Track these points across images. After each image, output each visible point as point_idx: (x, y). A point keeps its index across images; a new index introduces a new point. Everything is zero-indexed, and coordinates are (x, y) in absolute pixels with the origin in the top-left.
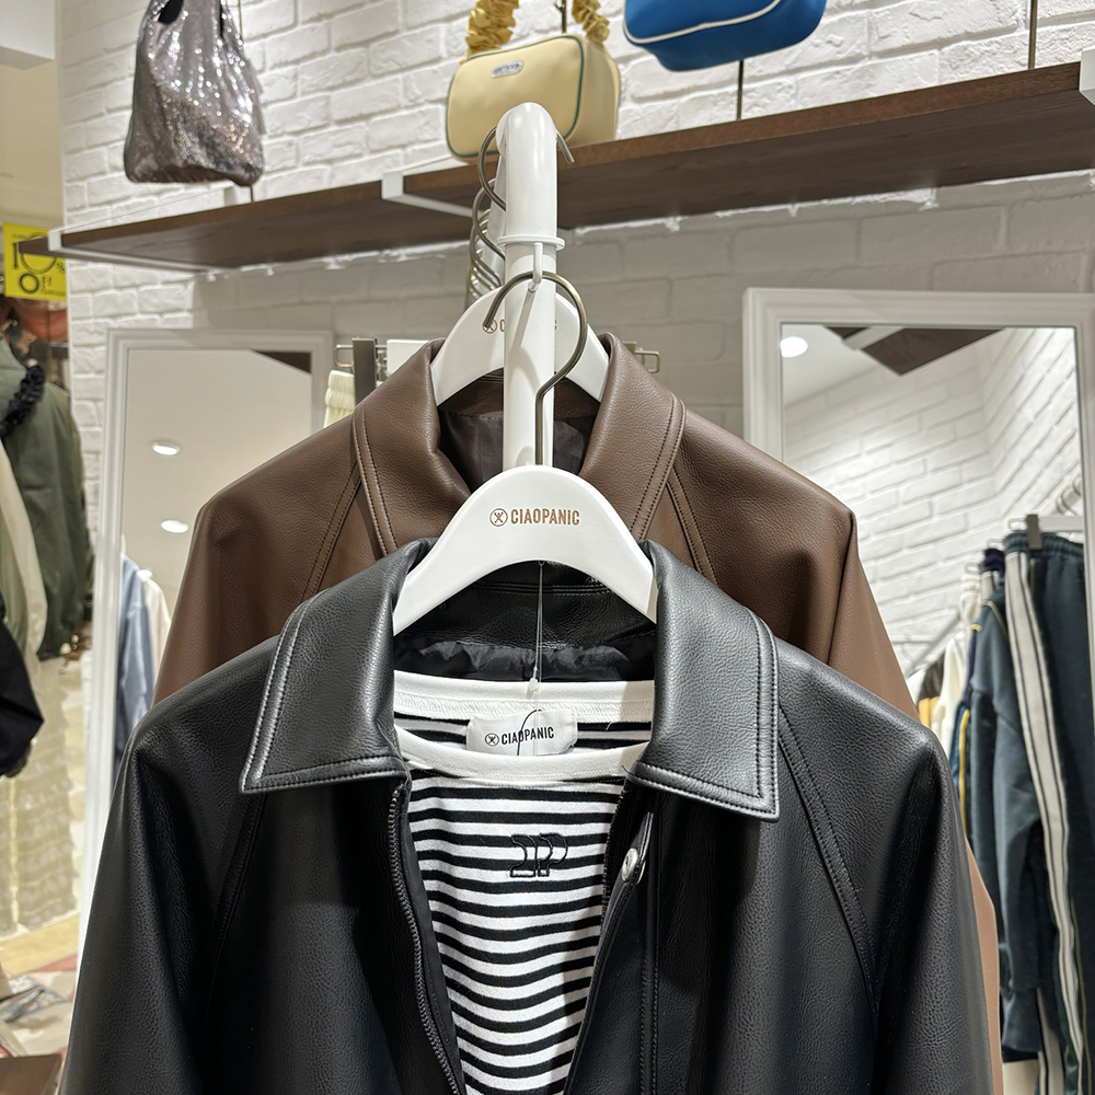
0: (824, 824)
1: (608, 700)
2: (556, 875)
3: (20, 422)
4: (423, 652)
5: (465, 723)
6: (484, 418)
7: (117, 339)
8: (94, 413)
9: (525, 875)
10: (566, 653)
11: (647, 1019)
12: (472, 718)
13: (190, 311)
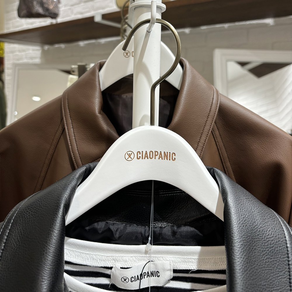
4: (87, 228)
5: (110, 268)
6: (124, 96)
7: (16, 67)
12: (114, 266)
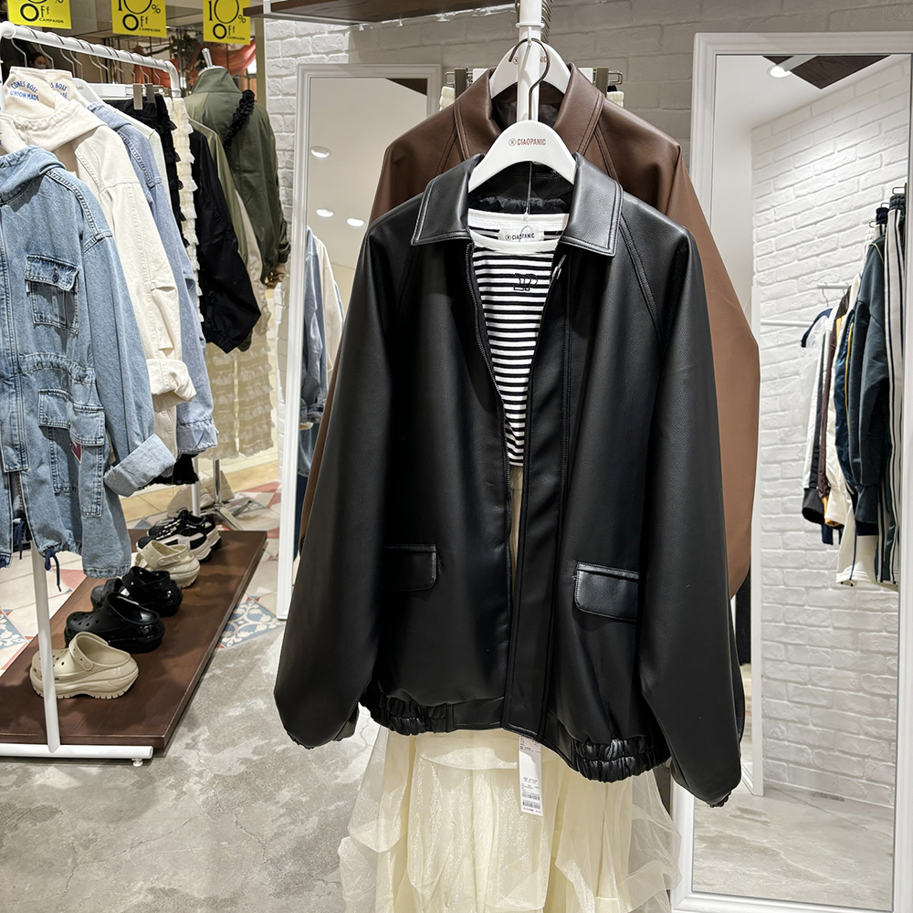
0: (640, 266)
1: (556, 222)
2: (533, 291)
3: (240, 128)
4: (481, 200)
5: (498, 231)
7: (304, 71)
8: (282, 123)
9: (519, 290)
10: (540, 202)
11: (567, 346)
12: (500, 229)
13: (346, 52)
